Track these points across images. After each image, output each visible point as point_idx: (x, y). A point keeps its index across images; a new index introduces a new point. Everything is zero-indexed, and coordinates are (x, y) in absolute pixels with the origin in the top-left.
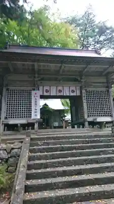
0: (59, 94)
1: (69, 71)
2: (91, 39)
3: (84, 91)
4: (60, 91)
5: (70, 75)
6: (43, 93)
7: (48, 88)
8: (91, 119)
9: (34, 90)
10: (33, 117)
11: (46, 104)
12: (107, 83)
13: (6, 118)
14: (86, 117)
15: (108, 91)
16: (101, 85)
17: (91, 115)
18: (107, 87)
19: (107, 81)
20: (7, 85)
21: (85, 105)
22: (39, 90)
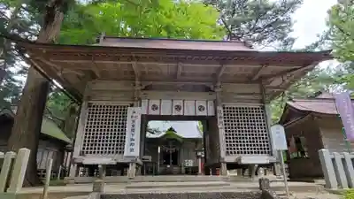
0: (175, 113)
1: (193, 75)
2: (243, 26)
3: (220, 108)
4: (178, 108)
5: (196, 81)
6: (148, 111)
7: (157, 103)
8: (232, 159)
9: (132, 106)
10: (126, 152)
11: (171, 129)
12: (261, 94)
13: (82, 154)
14: (223, 154)
15: (263, 108)
16: (251, 97)
17: (233, 151)
18: (262, 101)
19: (261, 91)
20: (89, 98)
21: (222, 132)
22: (140, 106)
